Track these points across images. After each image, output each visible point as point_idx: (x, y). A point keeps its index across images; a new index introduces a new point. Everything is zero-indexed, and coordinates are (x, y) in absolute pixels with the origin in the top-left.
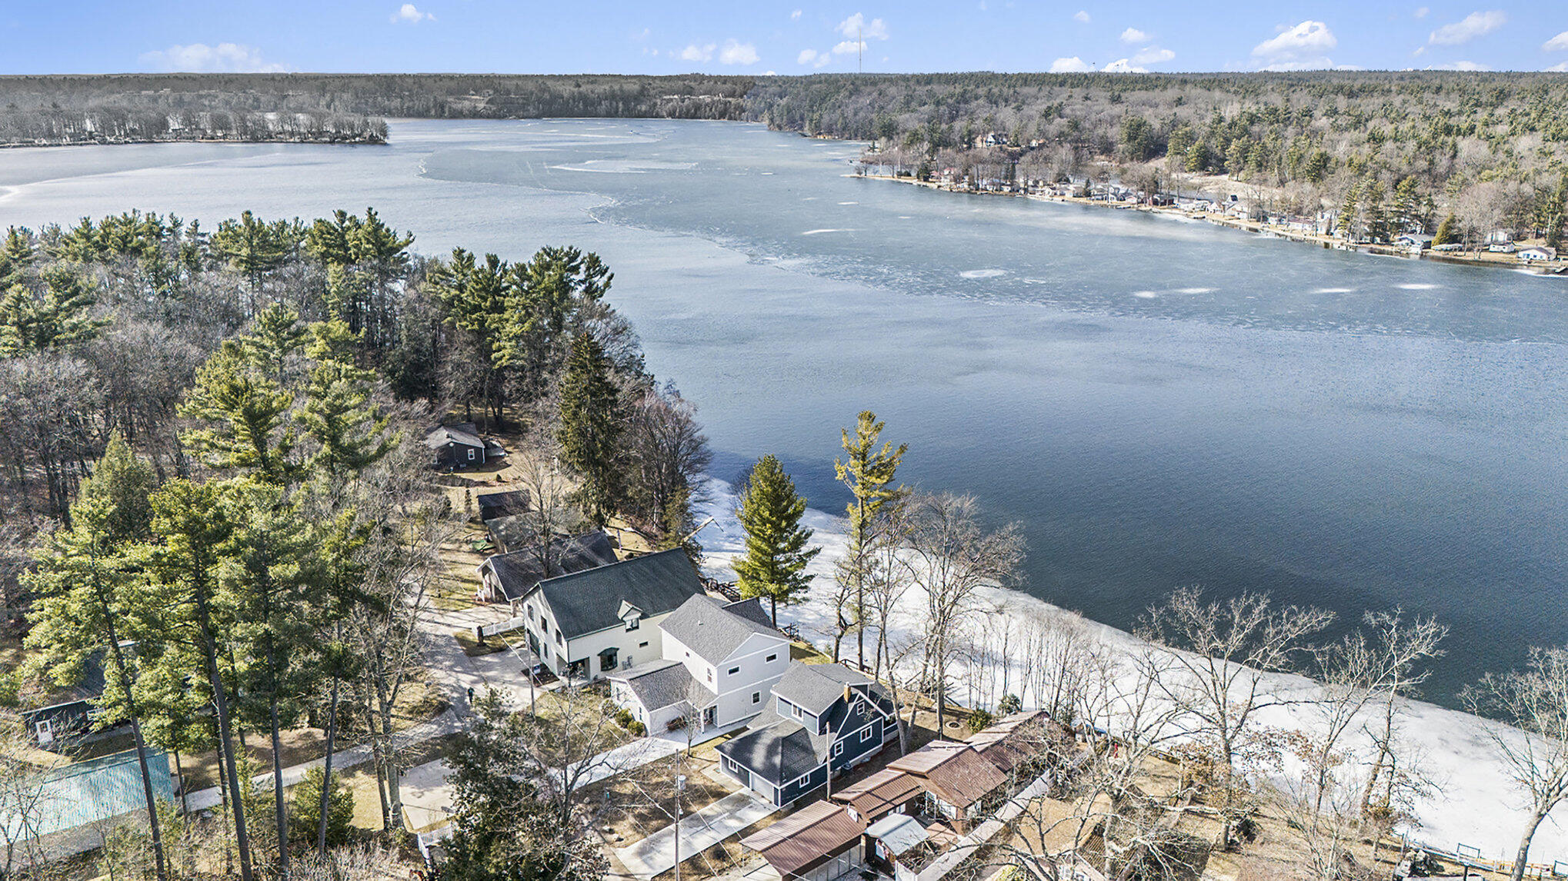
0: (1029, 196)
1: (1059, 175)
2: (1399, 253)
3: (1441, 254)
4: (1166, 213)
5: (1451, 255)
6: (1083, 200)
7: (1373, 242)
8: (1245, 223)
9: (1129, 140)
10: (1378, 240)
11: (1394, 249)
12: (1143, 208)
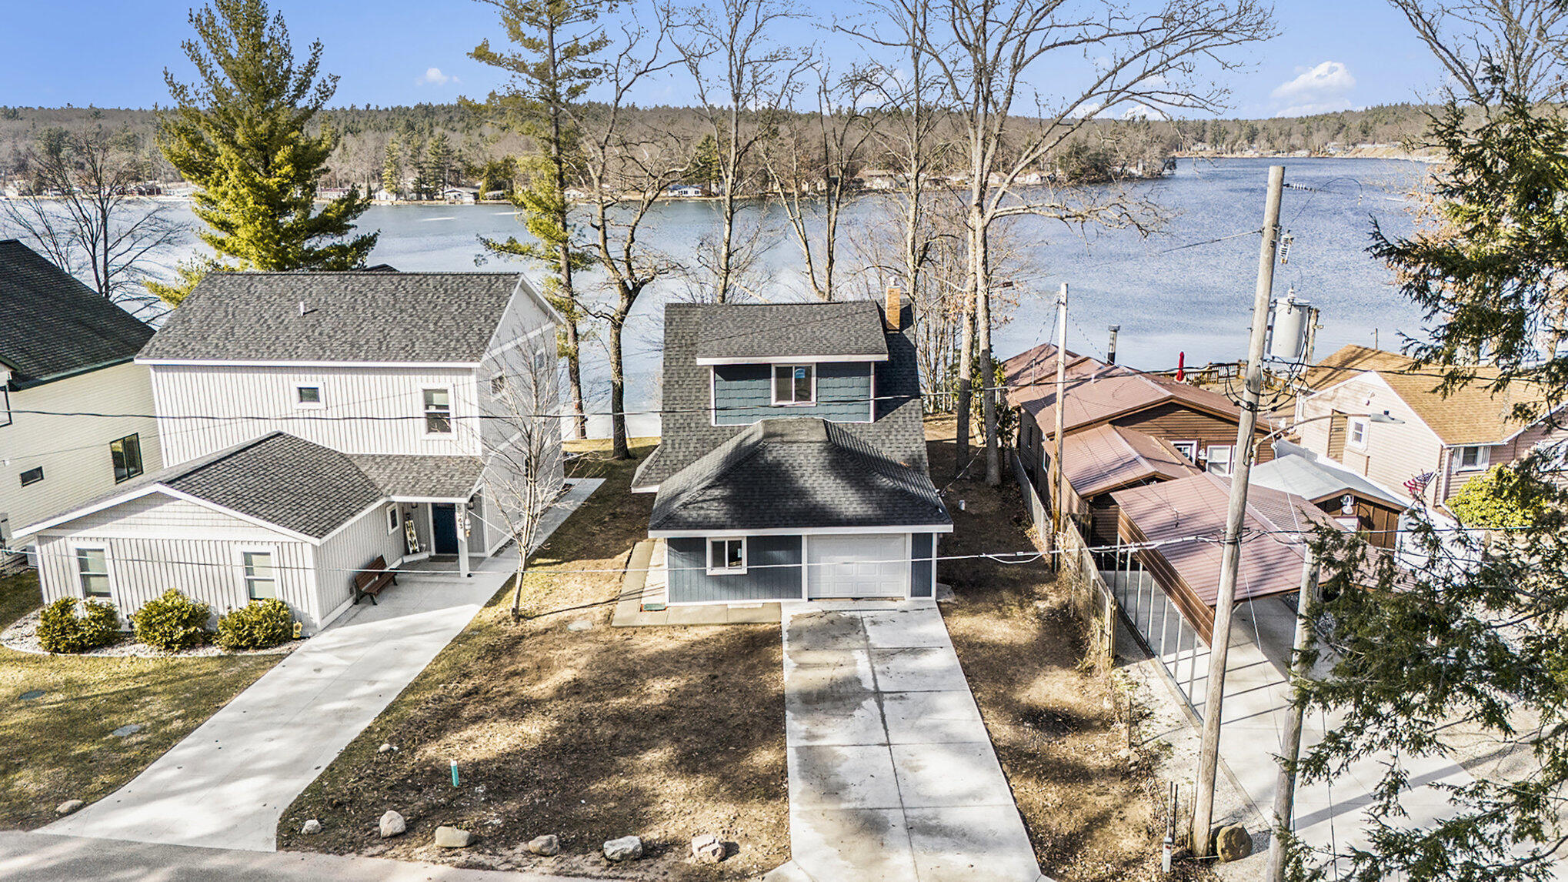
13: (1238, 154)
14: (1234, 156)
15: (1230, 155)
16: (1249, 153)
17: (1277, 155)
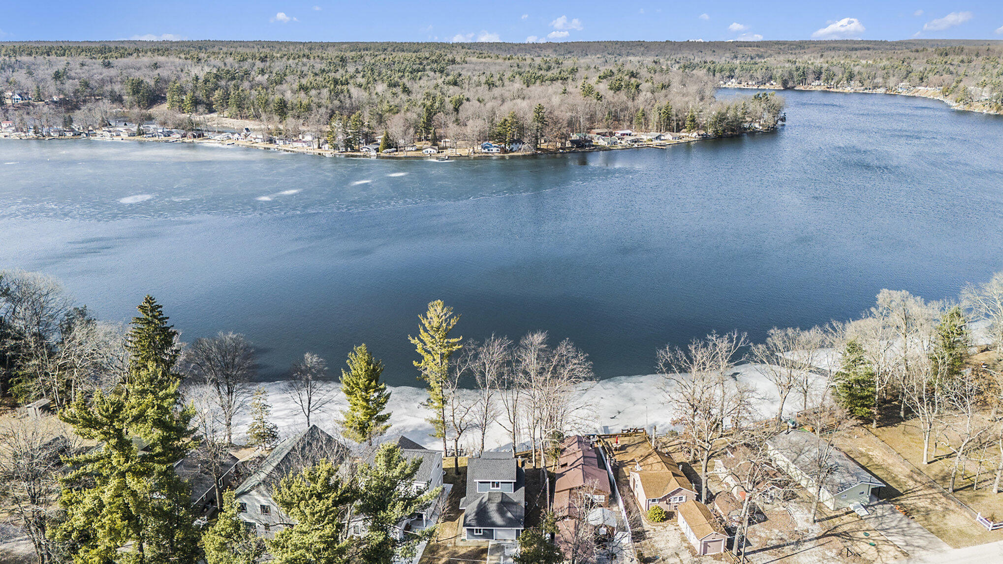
0: (92, 138)
1: (103, 121)
2: (364, 156)
3: (387, 155)
4: (206, 143)
5: (392, 155)
6: (139, 138)
7: (347, 151)
8: (262, 145)
9: (134, 94)
10: (349, 149)
11: (362, 154)
12: (186, 140)
13: (840, 90)
14: (838, 91)
15: (835, 90)
16: (848, 89)
17: (866, 91)
